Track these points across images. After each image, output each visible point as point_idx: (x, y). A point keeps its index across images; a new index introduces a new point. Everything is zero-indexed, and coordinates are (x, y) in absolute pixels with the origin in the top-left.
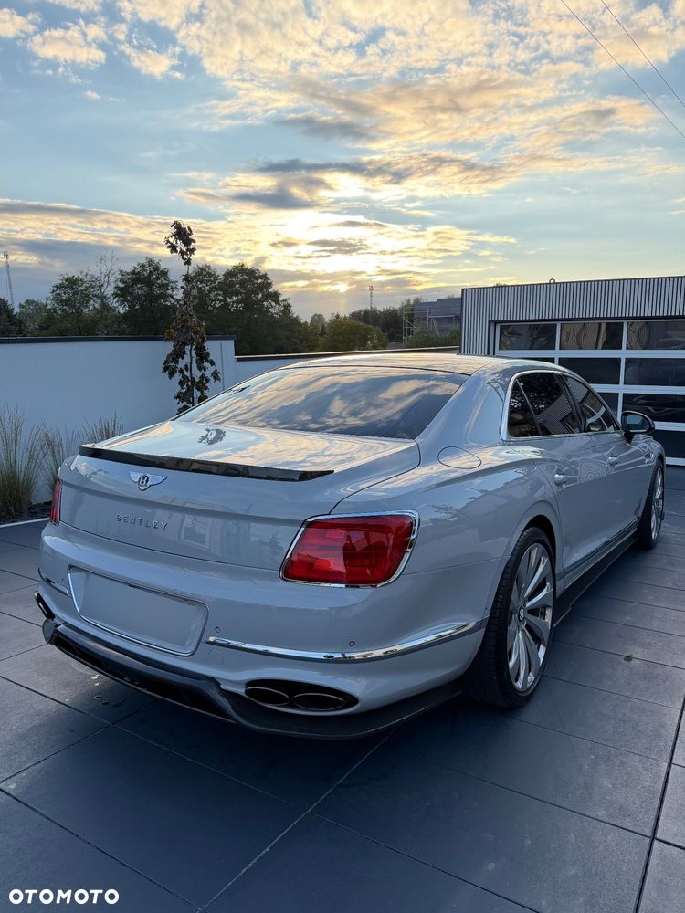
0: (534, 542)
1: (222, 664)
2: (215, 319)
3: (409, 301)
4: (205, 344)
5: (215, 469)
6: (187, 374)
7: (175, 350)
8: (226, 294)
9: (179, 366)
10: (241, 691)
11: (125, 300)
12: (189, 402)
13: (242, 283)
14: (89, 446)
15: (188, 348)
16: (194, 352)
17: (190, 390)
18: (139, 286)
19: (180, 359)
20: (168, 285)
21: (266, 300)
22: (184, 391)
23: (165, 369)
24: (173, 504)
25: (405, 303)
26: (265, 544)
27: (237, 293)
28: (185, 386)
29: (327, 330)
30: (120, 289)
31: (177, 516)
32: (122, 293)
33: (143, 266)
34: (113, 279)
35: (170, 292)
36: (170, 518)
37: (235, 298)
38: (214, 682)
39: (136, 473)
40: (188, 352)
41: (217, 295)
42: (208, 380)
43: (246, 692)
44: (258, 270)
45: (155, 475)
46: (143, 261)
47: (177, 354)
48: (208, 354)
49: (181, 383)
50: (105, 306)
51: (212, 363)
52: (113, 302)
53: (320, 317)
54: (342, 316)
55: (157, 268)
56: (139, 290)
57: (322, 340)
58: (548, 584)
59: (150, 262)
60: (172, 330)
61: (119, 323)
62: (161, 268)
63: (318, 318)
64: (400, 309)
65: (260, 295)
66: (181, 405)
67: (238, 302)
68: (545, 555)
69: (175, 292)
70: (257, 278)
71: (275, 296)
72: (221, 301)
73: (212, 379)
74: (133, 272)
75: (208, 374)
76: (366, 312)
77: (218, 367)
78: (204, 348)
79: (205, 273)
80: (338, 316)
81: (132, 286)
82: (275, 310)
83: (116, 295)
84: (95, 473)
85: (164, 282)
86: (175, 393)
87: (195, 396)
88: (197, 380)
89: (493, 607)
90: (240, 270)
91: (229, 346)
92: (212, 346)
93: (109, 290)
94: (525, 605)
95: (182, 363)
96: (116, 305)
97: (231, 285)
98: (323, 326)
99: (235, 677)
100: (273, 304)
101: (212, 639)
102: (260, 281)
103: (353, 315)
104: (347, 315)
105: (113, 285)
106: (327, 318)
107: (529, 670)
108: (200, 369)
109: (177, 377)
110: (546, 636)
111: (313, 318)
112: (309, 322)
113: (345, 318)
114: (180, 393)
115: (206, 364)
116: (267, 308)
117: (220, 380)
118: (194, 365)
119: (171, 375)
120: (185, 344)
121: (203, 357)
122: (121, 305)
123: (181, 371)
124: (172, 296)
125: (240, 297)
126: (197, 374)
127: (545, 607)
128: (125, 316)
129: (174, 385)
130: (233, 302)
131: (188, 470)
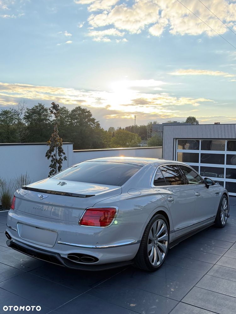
0: (159, 219)
1: (61, 249)
2: (67, 129)
3: (151, 123)
4: (62, 147)
5: (62, 194)
6: (54, 157)
7: (50, 149)
8: (72, 119)
9: (52, 155)
10: (66, 257)
11: (28, 121)
12: (54, 168)
13: (79, 114)
14: (25, 186)
15: (55, 148)
16: (57, 149)
17: (55, 163)
18: (35, 115)
19: (52, 152)
20: (47, 115)
21: (89, 122)
22: (53, 164)
23: (46, 156)
24: (50, 203)
25: (150, 123)
26: (77, 217)
27: (76, 119)
28: (53, 162)
29: (115, 134)
30: (27, 116)
31: (50, 207)
32: (27, 118)
33: (37, 107)
34: (24, 112)
35: (48, 118)
36: (48, 208)
37: (76, 121)
38: (59, 254)
39: (40, 195)
40: (55, 149)
41: (68, 119)
42: (62, 160)
43: (68, 257)
44: (86, 109)
45: (45, 195)
46: (37, 105)
47: (51, 150)
48: (63, 150)
49: (52, 161)
50: (20, 123)
51: (64, 154)
52: (24, 121)
53: (113, 128)
54: (122, 128)
55: (43, 108)
56: (35, 117)
57: (112, 139)
58: (166, 233)
59: (40, 105)
60: (50, 141)
61: (26, 130)
62: (45, 108)
63: (112, 129)
64: (147, 126)
65: (87, 120)
66: (52, 169)
67: (77, 122)
68: (164, 223)
69: (50, 118)
70: (86, 113)
71: (93, 120)
72: (70, 122)
73: (64, 160)
74: (33, 109)
75: (62, 157)
76: (133, 127)
77: (66, 155)
78: (61, 148)
79: (63, 110)
80: (120, 128)
81: (32, 115)
82: (93, 126)
83: (25, 118)
84: (25, 195)
85: (46, 113)
86: (49, 165)
87: (57, 166)
88: (58, 160)
89: (142, 238)
90: (79, 108)
91: (71, 146)
92: (64, 147)
93: (22, 116)
94: (157, 239)
95: (53, 154)
96: (24, 122)
97: (75, 115)
98: (114, 132)
99: (65, 253)
100: (92, 123)
101: (59, 242)
102: (87, 114)
103: (127, 128)
104: (124, 128)
105: (23, 114)
106: (116, 128)
107: (158, 260)
108: (59, 156)
109: (51, 159)
110: (165, 250)
111: (110, 129)
112: (107, 131)
113: (123, 129)
114: (51, 165)
115: (62, 154)
116: (90, 125)
117: (66, 160)
118: (57, 155)
119: (48, 158)
120: (54, 147)
121: (61, 151)
122: (27, 123)
123: (52, 156)
124: (49, 120)
125: (78, 120)
126: (58, 158)
127: (166, 241)
128: (28, 128)
129: (49, 162)
130: (75, 122)
131: (54, 194)
